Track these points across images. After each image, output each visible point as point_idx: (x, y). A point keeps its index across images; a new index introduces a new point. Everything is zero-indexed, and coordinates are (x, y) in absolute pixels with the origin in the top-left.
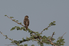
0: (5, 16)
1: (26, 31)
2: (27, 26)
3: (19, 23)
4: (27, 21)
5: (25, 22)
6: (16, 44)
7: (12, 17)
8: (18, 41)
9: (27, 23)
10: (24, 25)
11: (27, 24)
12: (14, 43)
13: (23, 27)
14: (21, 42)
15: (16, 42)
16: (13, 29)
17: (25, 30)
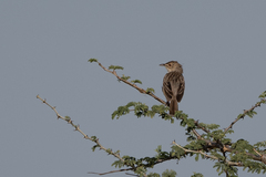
0: (92, 61)
1: (172, 121)
3: (146, 90)
6: (134, 169)
8: (138, 158)
11: (175, 94)
13: (159, 104)
14: (152, 162)
15: (131, 164)
16: (121, 111)
17: (168, 117)
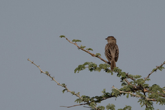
0: (62, 37)
1: (112, 74)
2: (113, 62)
3: (95, 54)
4: (112, 49)
5: (110, 52)
6: (88, 103)
7: (78, 41)
8: (91, 97)
9: (113, 55)
10: (107, 60)
11: (114, 57)
12: (83, 103)
13: (104, 63)
14: (100, 99)
15: (87, 100)
16: (80, 68)
17: (109, 71)
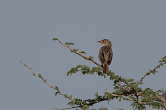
0: (55, 39)
1: (105, 77)
3: (88, 57)
5: (103, 55)
6: (81, 107)
7: (71, 44)
8: (83, 100)
9: (106, 58)
10: (100, 63)
11: (107, 60)
12: (76, 106)
14: (92, 102)
16: (73, 71)
17: (102, 74)
